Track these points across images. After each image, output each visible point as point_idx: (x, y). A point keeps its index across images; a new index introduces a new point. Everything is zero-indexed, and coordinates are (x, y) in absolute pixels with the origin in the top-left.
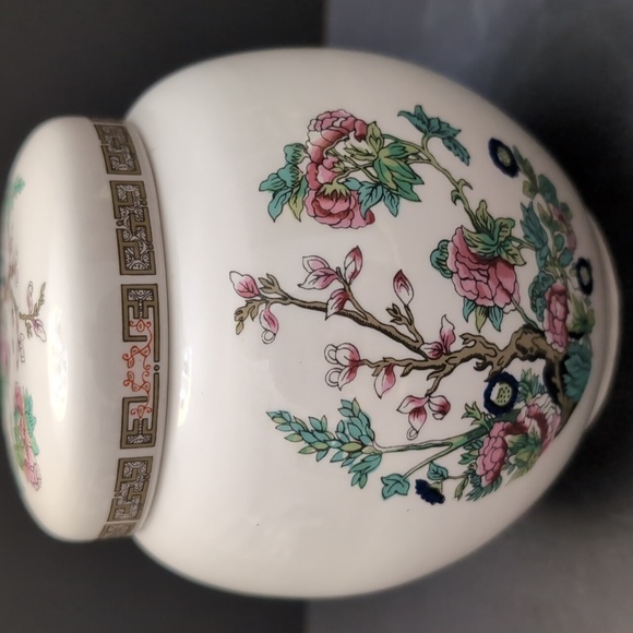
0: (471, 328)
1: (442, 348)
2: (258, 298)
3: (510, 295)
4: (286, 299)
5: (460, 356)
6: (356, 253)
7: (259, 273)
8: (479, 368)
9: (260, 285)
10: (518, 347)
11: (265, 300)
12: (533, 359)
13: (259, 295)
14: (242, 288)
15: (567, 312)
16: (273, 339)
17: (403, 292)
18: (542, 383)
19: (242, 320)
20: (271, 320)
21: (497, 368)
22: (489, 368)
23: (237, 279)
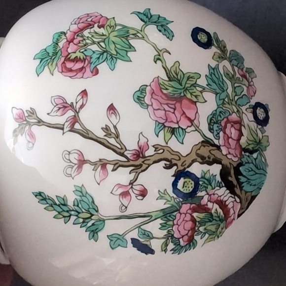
0: (160, 141)
1: (139, 154)
2: (25, 122)
3: (191, 121)
4: (40, 122)
5: (153, 159)
6: (84, 93)
7: (26, 107)
8: (167, 167)
9: (26, 115)
10: (198, 155)
11: (28, 123)
12: (210, 163)
13: (26, 120)
14: (17, 117)
15: (241, 134)
16: (32, 147)
17: (113, 118)
18: (220, 180)
19: (16, 136)
20: (32, 136)
21: (181, 168)
22: (175, 168)
23: (15, 111)
